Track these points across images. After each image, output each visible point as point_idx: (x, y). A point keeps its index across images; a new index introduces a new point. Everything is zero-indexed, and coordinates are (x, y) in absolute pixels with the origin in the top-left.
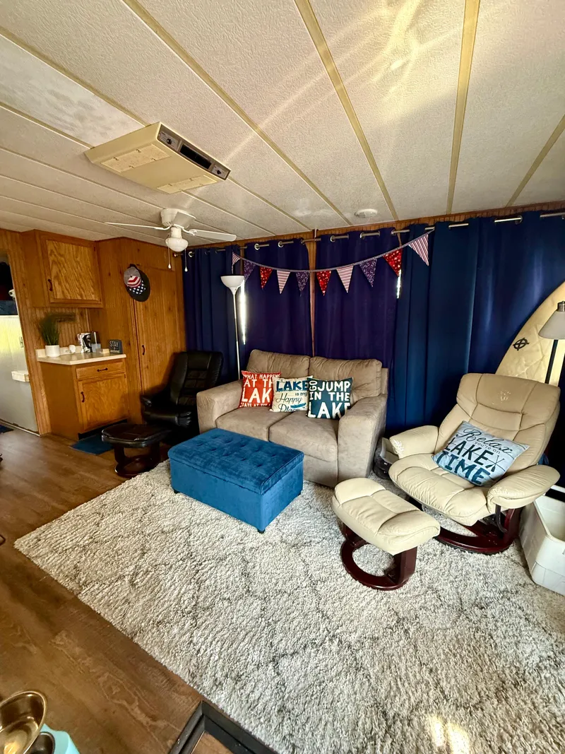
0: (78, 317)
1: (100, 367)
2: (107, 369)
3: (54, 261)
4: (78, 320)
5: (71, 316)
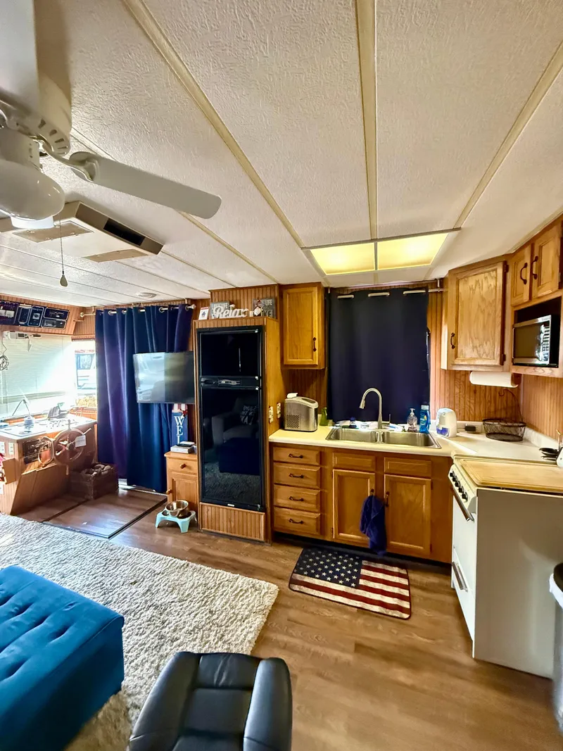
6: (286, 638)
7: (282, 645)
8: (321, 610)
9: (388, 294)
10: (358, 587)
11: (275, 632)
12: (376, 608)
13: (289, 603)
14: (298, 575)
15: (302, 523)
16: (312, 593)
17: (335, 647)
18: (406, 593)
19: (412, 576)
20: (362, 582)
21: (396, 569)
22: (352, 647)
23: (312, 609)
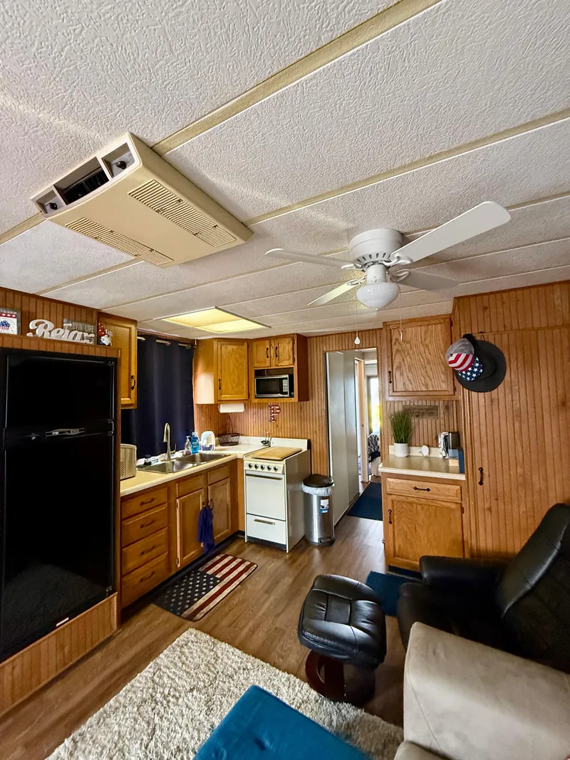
0: (441, 410)
1: (418, 485)
2: (428, 490)
3: (397, 350)
4: (442, 415)
5: (432, 409)
6: (246, 630)
7: (251, 633)
8: (230, 604)
9: (168, 343)
10: (222, 579)
11: (236, 638)
12: (244, 576)
13: (214, 623)
14: (185, 612)
15: (153, 573)
16: (212, 606)
17: (263, 603)
18: (239, 560)
19: (228, 552)
20: (218, 576)
21: (218, 558)
22: (266, 596)
23: (227, 609)
